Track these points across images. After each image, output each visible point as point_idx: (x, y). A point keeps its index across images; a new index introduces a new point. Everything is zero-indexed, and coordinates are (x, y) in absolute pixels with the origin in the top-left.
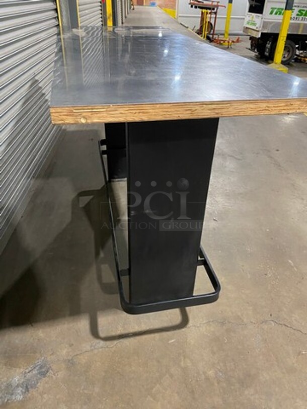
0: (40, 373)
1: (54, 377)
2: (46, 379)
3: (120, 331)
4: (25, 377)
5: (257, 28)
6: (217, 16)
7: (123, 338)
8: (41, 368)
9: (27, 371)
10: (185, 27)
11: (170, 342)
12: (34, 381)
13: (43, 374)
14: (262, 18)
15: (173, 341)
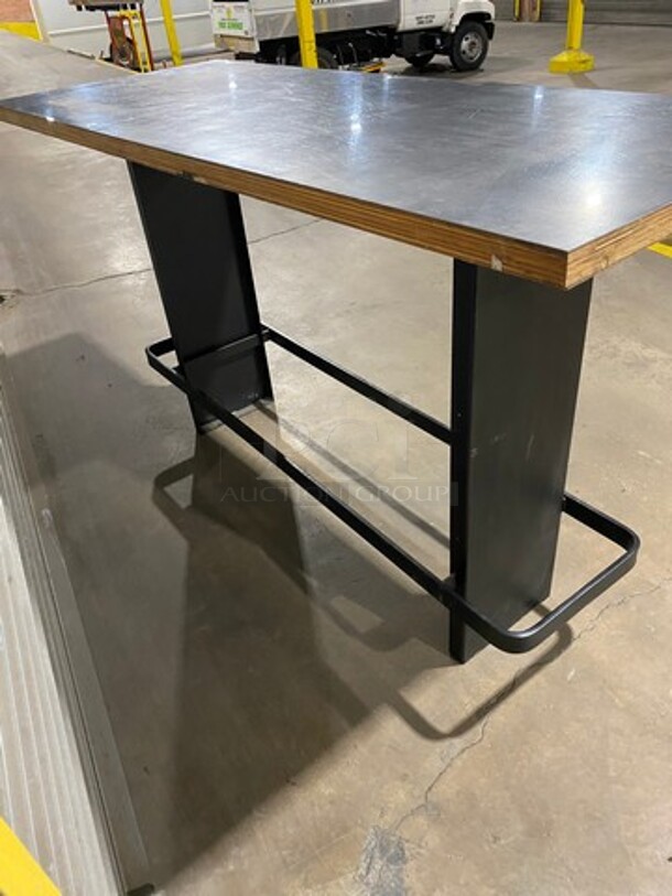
0: (390, 861)
1: (422, 851)
2: (411, 864)
3: (470, 705)
4: (367, 884)
5: (246, 33)
6: (147, 20)
7: (485, 714)
8: (383, 850)
9: (362, 871)
10: (88, 57)
11: (569, 678)
12: (391, 881)
13: (399, 859)
14: (250, 11)
15: (572, 673)
